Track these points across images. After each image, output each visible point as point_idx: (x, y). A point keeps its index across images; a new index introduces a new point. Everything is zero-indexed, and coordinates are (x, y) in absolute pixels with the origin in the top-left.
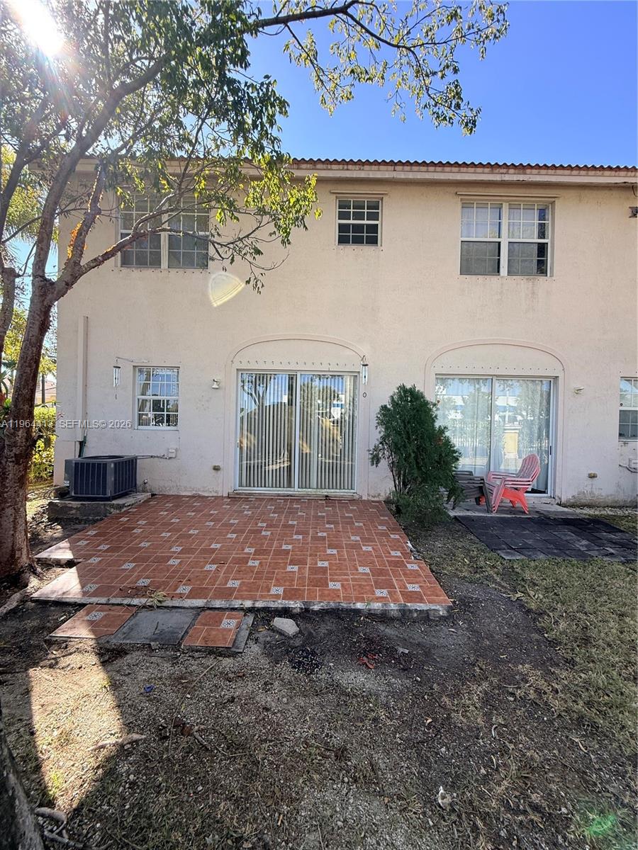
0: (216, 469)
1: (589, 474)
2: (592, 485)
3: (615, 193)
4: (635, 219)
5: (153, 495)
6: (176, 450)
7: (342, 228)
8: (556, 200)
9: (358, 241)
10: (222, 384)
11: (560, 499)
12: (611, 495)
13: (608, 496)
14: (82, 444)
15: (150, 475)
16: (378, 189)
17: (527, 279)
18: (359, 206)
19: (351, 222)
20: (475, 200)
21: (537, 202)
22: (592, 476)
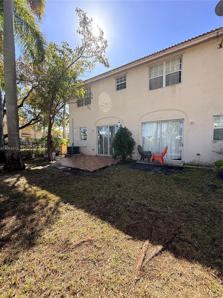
0: (93, 149)
1: (197, 154)
2: (199, 158)
3: (211, 42)
4: (221, 48)
5: (82, 155)
6: (87, 145)
7: (118, 86)
8: (183, 54)
9: (121, 88)
10: (94, 130)
11: (185, 162)
12: (208, 162)
13: (206, 162)
14: (73, 144)
15: (83, 151)
16: (125, 72)
17: (172, 86)
18: (121, 78)
19: (120, 83)
20: (153, 65)
21: (176, 57)
22: (198, 155)
